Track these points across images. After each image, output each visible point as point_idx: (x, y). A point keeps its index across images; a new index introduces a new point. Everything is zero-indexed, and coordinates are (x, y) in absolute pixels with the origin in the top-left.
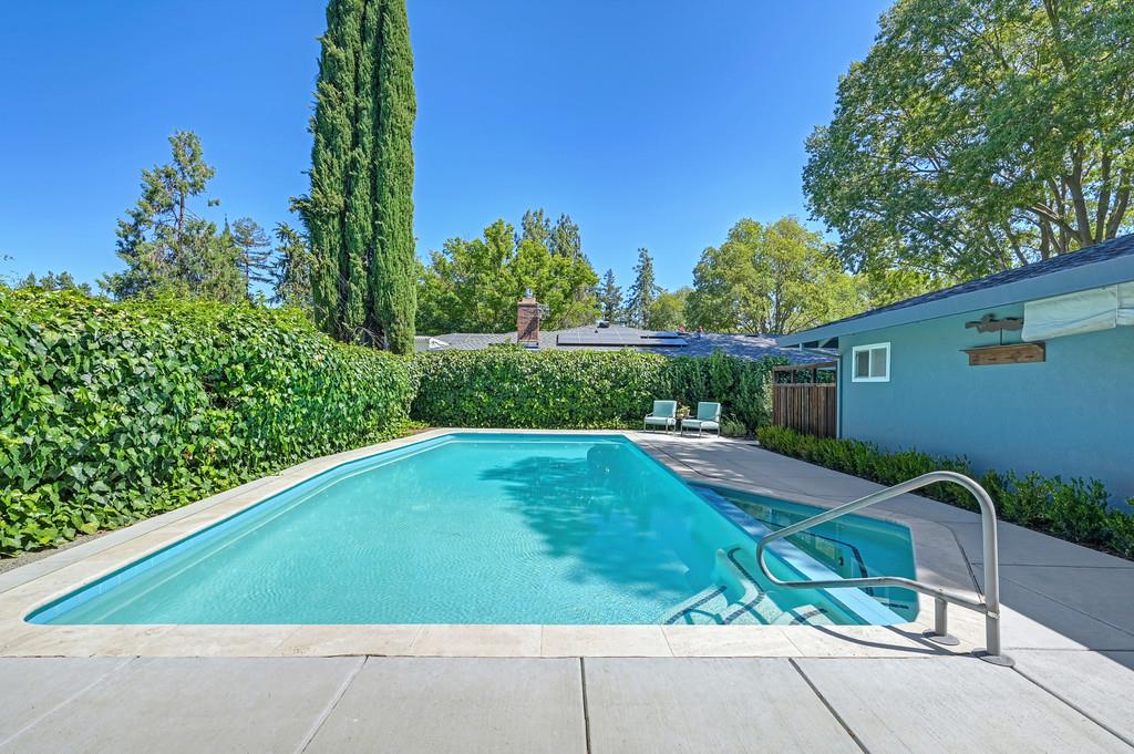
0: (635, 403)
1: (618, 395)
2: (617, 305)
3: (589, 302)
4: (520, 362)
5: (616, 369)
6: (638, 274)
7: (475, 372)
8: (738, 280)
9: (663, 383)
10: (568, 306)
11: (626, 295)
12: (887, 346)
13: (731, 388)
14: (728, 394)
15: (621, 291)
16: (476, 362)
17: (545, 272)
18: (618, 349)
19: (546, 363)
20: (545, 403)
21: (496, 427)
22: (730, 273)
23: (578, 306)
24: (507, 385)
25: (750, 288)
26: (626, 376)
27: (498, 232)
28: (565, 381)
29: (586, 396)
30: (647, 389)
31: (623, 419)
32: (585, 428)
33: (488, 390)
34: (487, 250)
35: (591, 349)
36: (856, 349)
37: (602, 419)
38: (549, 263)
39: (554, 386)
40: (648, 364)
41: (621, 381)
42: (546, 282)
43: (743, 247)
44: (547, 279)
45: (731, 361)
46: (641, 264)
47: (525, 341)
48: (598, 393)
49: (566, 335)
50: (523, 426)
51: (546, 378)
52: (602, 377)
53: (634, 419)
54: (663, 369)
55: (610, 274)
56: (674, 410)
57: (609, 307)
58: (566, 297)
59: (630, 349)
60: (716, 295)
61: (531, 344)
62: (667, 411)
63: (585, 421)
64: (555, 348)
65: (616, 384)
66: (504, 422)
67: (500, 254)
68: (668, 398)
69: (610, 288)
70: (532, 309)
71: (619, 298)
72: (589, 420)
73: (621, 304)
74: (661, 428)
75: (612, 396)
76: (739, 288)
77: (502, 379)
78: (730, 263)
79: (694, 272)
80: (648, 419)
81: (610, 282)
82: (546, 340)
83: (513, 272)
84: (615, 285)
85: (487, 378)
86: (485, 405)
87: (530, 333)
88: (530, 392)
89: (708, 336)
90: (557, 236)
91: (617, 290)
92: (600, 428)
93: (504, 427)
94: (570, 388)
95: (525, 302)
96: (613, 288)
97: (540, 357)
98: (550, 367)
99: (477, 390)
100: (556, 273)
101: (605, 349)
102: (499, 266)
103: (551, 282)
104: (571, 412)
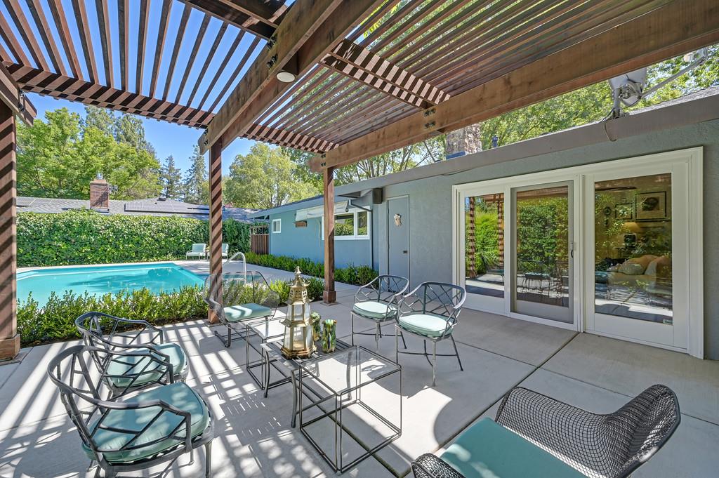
0: (181, 246)
1: (170, 242)
2: (177, 181)
3: (152, 179)
4: (94, 222)
5: (169, 227)
6: (194, 162)
7: (53, 229)
8: (254, 177)
9: (198, 234)
10: (133, 181)
11: (184, 175)
12: (280, 220)
13: (237, 237)
14: (235, 240)
15: (180, 172)
16: (54, 222)
17: (111, 155)
18: (171, 215)
19: (117, 223)
20: (117, 248)
21: (74, 264)
22: (251, 173)
23: (142, 181)
24: (83, 237)
25: (262, 183)
26: (175, 231)
27: (62, 118)
28: (131, 234)
29: (148, 243)
30: (189, 238)
31: (173, 255)
32: (147, 261)
33: (67, 241)
34: (49, 129)
35: (152, 214)
36: (274, 220)
37: (160, 255)
38: (114, 149)
39: (123, 237)
40: (189, 224)
41: (172, 233)
42: (113, 163)
43: (258, 159)
44: (113, 160)
45: (237, 223)
46: (195, 156)
47: (97, 208)
48: (157, 240)
49: (132, 205)
50: (98, 262)
51: (117, 233)
52: (158, 231)
53: (179, 254)
54: (199, 227)
55: (171, 159)
56: (204, 248)
57: (170, 182)
58: (131, 175)
59: (178, 215)
60: (243, 184)
61: (102, 210)
62: (200, 249)
63: (147, 257)
64: (123, 213)
65: (168, 235)
66: (82, 260)
67: (65, 136)
68: (202, 242)
69: (171, 169)
70: (103, 187)
71: (178, 177)
72: (150, 256)
73: (180, 181)
74: (196, 258)
75: (166, 242)
76: (255, 182)
77: (80, 233)
78: (251, 167)
79: (230, 168)
80: (188, 254)
81: (171, 165)
82: (116, 208)
83: (79, 151)
84: (176, 167)
85: (65, 232)
86: (63, 251)
87: (101, 203)
88: (105, 241)
89: (230, 209)
90: (122, 124)
91: (177, 171)
92: (158, 260)
93: (81, 264)
94: (136, 238)
95: (95, 181)
96: (173, 169)
97: (111, 219)
98: (119, 226)
99: (56, 240)
100: (122, 156)
101: (162, 215)
102: (64, 144)
103: (117, 163)
104: (137, 252)
